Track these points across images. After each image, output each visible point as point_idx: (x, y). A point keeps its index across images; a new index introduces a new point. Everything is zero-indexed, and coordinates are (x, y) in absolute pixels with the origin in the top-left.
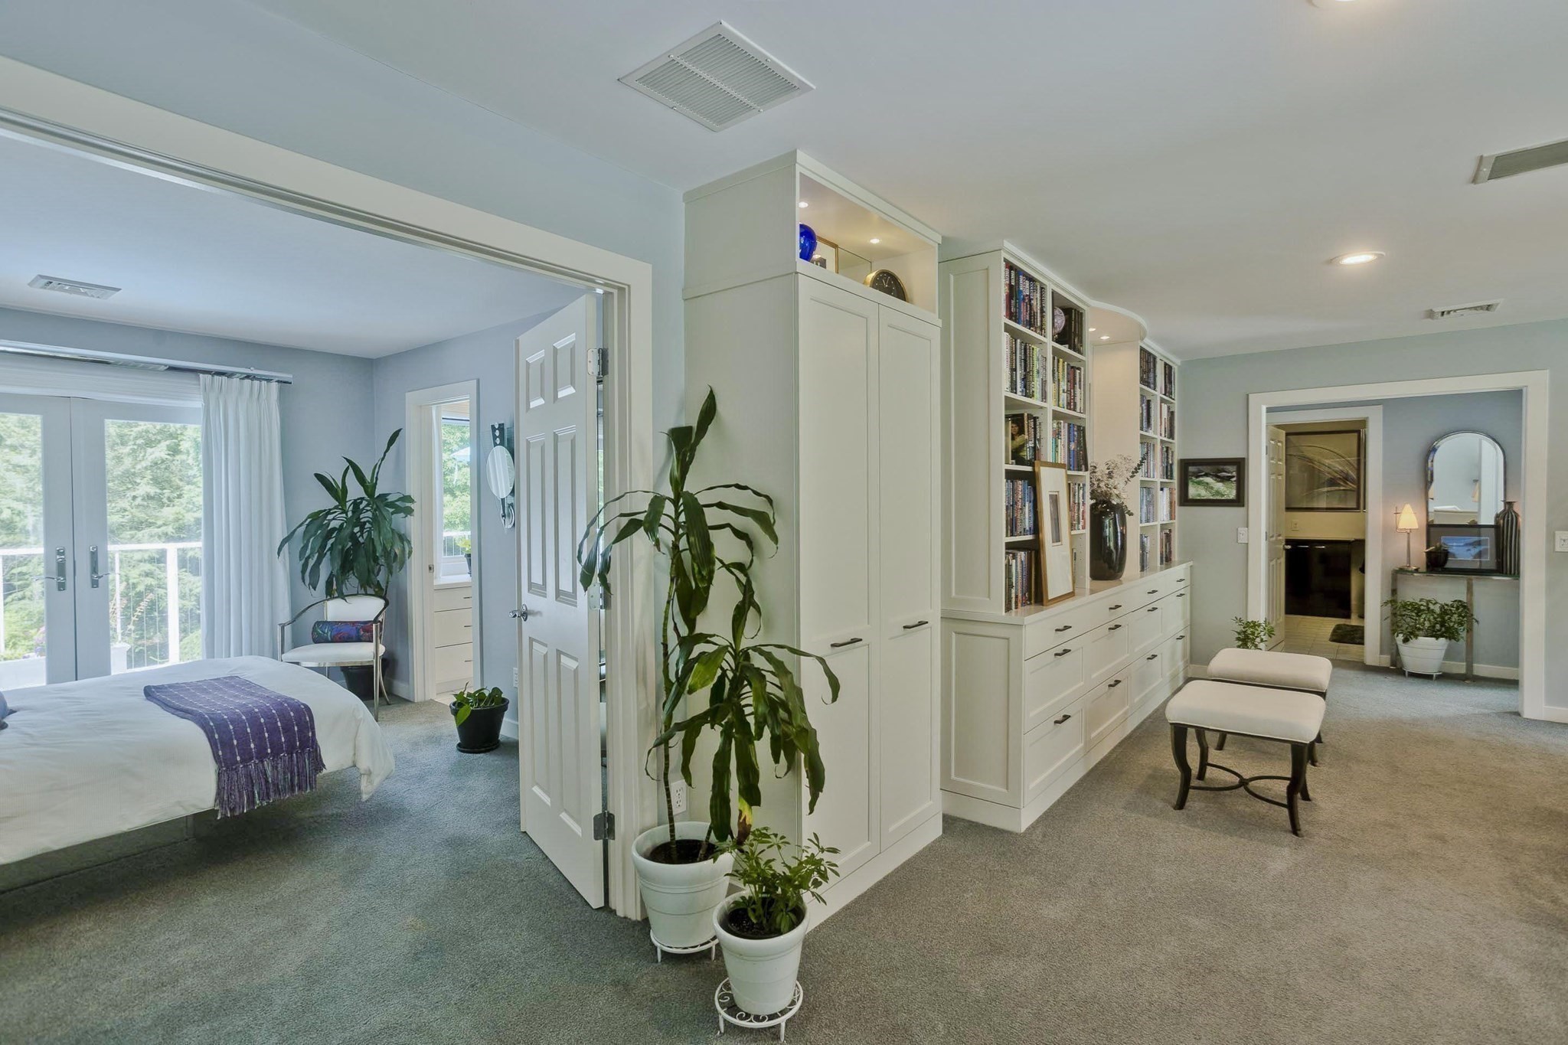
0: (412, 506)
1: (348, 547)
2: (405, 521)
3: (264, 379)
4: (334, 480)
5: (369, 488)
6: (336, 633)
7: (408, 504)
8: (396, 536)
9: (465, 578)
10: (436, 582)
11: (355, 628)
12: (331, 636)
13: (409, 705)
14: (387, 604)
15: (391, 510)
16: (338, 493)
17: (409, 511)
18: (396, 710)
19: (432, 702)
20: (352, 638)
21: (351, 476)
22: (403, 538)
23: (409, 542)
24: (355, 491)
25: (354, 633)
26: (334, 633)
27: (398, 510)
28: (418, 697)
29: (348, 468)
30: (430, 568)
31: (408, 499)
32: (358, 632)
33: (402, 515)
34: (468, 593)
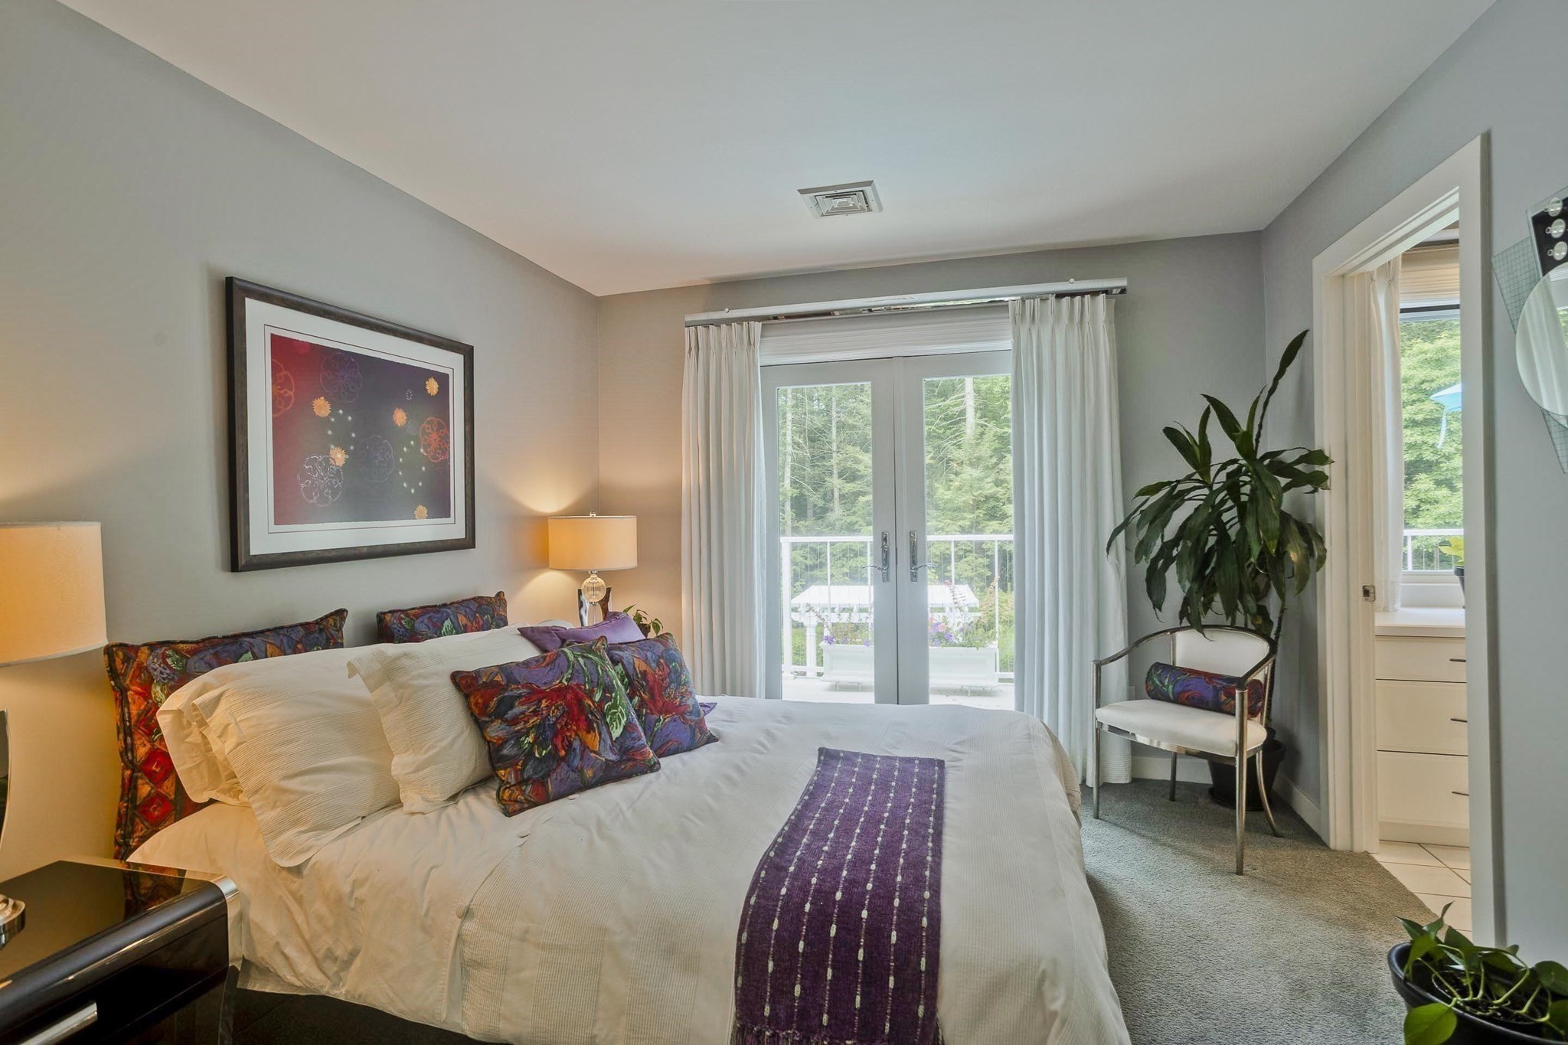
0: (1326, 469)
1: (1209, 545)
2: (1314, 498)
3: (1087, 293)
4: (1188, 433)
5: (1246, 443)
6: (1180, 690)
7: (1318, 468)
8: (1294, 528)
9: (1454, 617)
10: (1381, 621)
11: (1211, 686)
12: (1173, 693)
13: (1317, 853)
14: (1273, 651)
15: (1283, 481)
16: (1197, 453)
17: (1319, 481)
18: (1286, 856)
19: (1365, 861)
20: (1207, 704)
21: (1214, 424)
22: (1310, 535)
23: (1321, 540)
24: (1223, 449)
25: (1209, 695)
26: (1178, 689)
27: (1298, 479)
28: (1337, 839)
29: (1207, 412)
30: (1366, 593)
31: (1320, 457)
32: (1217, 695)
33: (1309, 488)
34: (1459, 651)
